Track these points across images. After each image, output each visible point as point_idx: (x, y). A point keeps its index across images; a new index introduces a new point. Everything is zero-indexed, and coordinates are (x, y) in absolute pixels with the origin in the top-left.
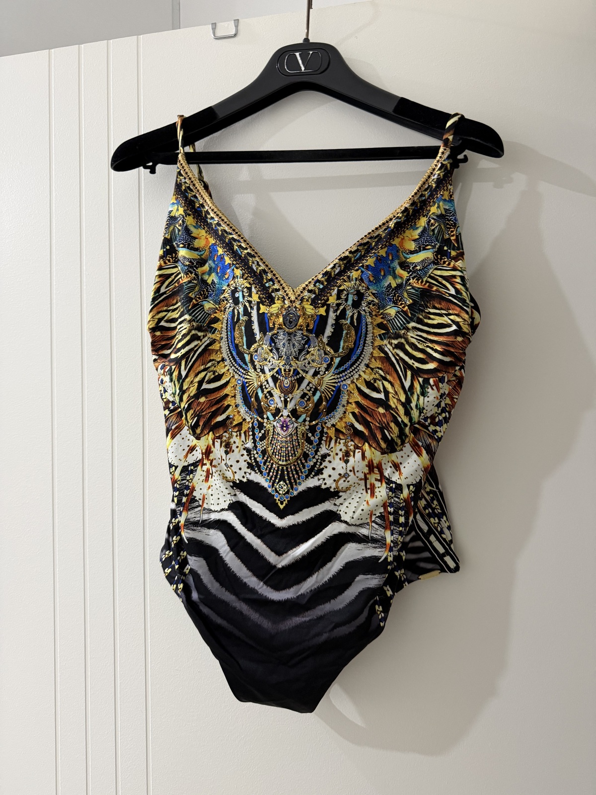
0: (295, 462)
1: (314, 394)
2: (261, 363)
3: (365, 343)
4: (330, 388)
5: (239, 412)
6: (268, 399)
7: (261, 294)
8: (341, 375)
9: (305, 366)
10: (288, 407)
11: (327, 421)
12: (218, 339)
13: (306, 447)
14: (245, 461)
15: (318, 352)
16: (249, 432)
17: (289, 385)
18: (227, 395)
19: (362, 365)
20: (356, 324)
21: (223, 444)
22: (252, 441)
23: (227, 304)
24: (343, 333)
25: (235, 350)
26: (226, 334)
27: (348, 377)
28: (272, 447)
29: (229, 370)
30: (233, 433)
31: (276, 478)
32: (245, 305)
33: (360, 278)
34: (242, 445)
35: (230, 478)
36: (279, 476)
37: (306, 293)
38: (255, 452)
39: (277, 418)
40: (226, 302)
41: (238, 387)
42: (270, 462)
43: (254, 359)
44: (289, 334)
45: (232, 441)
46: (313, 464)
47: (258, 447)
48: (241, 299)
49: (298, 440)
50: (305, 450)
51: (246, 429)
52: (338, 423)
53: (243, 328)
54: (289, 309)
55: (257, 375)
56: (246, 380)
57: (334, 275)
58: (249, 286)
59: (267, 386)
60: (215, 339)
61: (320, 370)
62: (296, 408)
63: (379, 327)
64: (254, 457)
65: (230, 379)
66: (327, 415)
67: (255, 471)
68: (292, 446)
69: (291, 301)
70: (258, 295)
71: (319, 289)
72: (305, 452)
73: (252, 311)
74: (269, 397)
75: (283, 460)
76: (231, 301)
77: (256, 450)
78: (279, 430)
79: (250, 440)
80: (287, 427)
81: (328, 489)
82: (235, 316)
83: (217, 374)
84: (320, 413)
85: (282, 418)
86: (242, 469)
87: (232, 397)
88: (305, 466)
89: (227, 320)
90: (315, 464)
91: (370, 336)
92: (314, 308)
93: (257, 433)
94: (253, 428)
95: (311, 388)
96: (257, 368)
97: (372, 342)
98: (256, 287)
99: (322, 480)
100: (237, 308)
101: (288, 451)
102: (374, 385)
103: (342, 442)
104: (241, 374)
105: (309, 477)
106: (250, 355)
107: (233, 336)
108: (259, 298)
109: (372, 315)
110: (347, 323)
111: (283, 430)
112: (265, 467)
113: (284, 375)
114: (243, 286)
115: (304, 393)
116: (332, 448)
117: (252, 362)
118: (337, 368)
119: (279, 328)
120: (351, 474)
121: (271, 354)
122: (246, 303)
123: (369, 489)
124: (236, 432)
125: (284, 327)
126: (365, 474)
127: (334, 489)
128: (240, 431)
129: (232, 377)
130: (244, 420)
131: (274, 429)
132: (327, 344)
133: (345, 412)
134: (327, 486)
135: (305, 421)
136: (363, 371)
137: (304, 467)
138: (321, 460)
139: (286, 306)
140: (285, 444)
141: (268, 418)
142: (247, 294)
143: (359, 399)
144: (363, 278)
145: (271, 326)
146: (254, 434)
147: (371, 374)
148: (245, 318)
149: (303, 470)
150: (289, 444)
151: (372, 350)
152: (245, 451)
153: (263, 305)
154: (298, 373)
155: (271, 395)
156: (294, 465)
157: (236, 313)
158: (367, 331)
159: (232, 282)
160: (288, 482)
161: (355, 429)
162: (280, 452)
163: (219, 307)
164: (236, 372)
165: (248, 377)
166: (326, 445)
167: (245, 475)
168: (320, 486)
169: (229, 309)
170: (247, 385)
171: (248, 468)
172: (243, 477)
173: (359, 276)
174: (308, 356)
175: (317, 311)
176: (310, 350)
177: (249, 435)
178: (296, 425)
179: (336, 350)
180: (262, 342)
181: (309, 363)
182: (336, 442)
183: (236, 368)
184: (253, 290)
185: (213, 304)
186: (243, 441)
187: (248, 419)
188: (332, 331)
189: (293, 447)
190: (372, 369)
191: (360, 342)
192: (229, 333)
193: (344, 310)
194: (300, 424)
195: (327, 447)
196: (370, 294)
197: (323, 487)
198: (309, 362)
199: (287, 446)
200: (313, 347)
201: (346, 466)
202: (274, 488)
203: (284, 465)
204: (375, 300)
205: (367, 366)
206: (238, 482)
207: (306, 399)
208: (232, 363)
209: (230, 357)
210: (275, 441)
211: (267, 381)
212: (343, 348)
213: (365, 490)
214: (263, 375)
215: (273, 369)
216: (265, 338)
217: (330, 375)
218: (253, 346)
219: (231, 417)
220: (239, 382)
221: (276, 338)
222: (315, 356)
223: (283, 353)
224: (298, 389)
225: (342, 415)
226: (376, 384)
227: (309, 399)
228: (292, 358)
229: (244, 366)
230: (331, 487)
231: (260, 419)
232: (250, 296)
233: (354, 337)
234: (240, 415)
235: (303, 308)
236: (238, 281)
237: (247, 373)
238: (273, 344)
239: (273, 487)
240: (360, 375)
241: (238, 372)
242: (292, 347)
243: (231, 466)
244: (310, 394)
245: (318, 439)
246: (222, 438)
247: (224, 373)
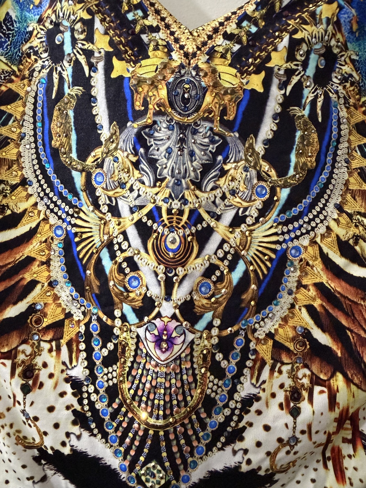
0: (184, 418)
1: (232, 267)
2: (111, 193)
3: (334, 161)
4: (265, 255)
5: (56, 298)
6: (126, 275)
7: (116, 35)
8: (291, 227)
9: (214, 202)
10: (174, 297)
11: (257, 326)
12: (15, 137)
13: (211, 385)
14: (68, 408)
15: (245, 174)
16: (78, 343)
17: (179, 246)
18: (30, 260)
19: (331, 207)
20: (320, 120)
21: (19, 370)
22: (86, 363)
23: (36, 61)
24: (295, 137)
25: (51, 161)
26: (32, 127)
27: (304, 231)
28: (133, 383)
29: (36, 204)
30: (42, 343)
31: (139, 451)
32: (77, 62)
33: (335, 19)
34: (62, 371)
35: (34, 439)
36: (146, 451)
37: (219, 40)
38: (91, 389)
39: (146, 319)
40: (33, 57)
41: (56, 242)
42: (125, 415)
43: (94, 183)
44: (182, 127)
45: (39, 361)
46: (222, 420)
47: (100, 379)
48: (68, 48)
49: (194, 369)
50: (209, 392)
51: (73, 335)
52: (281, 331)
53: (71, 113)
54: (183, 72)
55: (101, 219)
56: (75, 230)
57: (280, 8)
58: (87, 17)
59: (125, 246)
60: (7, 138)
61: (247, 213)
62: (192, 298)
63: (359, 132)
64: (89, 398)
65: (38, 225)
66: (258, 312)
67: (91, 430)
68: (179, 385)
69: (186, 55)
70: (107, 38)
71: (249, 33)
72: (208, 397)
73: (92, 74)
74: (127, 270)
75: (158, 415)
76: (45, 55)
77: (93, 383)
78: (150, 346)
79: (80, 360)
80: (171, 341)
81: (254, 472)
82: (53, 86)
83: (9, 212)
84: (243, 309)
85: (158, 322)
86: (61, 426)
87: (43, 263)
88: (206, 424)
89: (35, 98)
90: (229, 419)
91: (344, 145)
92: (238, 75)
93: (97, 348)
94: (88, 336)
95: (226, 253)
96: (100, 203)
97: (347, 161)
98: (103, 21)
99: (242, 452)
100: (59, 69)
101: (170, 394)
102: (355, 250)
103: (285, 368)
104: (64, 216)
105: (214, 448)
106: (84, 174)
107: (46, 132)
108: (111, 43)
109: (349, 103)
110: (303, 116)
111: (161, 349)
112: (115, 425)
113: (166, 222)
114: (72, 18)
115: (211, 264)
116: (264, 382)
117: (90, 189)
118: (283, 211)
119: (158, 113)
120: (304, 438)
121: (136, 172)
122: (78, 56)
123: (329, 459)
124: (50, 342)
125: (170, 110)
126: (329, 433)
127: (267, 470)
128: (58, 338)
129: (44, 219)
130: (69, 315)
131: (137, 344)
132: (264, 157)
133: (293, 306)
134: (254, 466)
135: (210, 326)
136: (334, 219)
137: (203, 427)
138: (241, 410)
139: (175, 64)
140: (163, 380)
141: (124, 318)
142: (82, 37)
143: (324, 278)
144: (342, 21)
145: (137, 108)
146: (89, 350)
147: (348, 226)
148: (77, 90)
149: (201, 434)
150: (173, 381)
151: (346, 176)
152: (69, 385)
153: (120, 59)
154: (200, 219)
155: (134, 267)
156: (183, 425)
157: (56, 81)
158: (340, 136)
159: (50, 11)
160: (167, 464)
161: (314, 342)
162: (152, 396)
163: (19, 70)
164: (52, 211)
165: (79, 222)
166: (252, 378)
167: (67, 441)
168: (238, 467)
169: (40, 72)
170: (77, 239)
171: (74, 423)
172: (64, 444)
173: (333, 14)
174: (222, 182)
175: (244, 81)
176: (226, 167)
177: (79, 351)
178: (190, 337)
179: (282, 171)
180: (114, 145)
181: (224, 197)
182: (272, 370)
183: (52, 202)
184: (98, 24)
185: (7, 64)
186: (64, 363)
187: (78, 315)
188: (275, 128)
189: (183, 386)
190: (350, 216)
191: (326, 157)
192: (39, 124)
193: (299, 87)
194: (198, 335)
195: (254, 381)
196: (348, 60)
197: (245, 468)
198: (224, 194)
199: (167, 385)
200: (235, 162)
201: (295, 423)
202: (133, 474)
203: (161, 427)
204: (354, 74)
205: (340, 208)
206: (50, 452)
207: (214, 278)
208: (44, 190)
209: (40, 177)
210: (140, 371)
211: (124, 233)
212: (295, 168)
213: (321, 462)
214: (114, 220)
215: (141, 207)
216: (123, 136)
217: (267, 225)
218: (93, 154)
219: (39, 307)
220: (59, 232)
221: (151, 136)
222: (237, 182)
223: (165, 171)
224: (198, 256)
225: (287, 312)
226: (357, 248)
227: (221, 279)
228: (186, 183)
229: (70, 197)
230: (260, 468)
231: (104, 318)
232: (90, 39)
233: (316, 146)
234: (59, 305)
235: (214, 71)
236: (62, 9)
237: (78, 213)
238: (142, 150)
239: (131, 471)
240: (328, 228)
241: (56, 210)
242: (187, 157)
243: (36, 419)
244: (224, 266)
245: (237, 364)
246: (15, 357)
247: (26, 210)
